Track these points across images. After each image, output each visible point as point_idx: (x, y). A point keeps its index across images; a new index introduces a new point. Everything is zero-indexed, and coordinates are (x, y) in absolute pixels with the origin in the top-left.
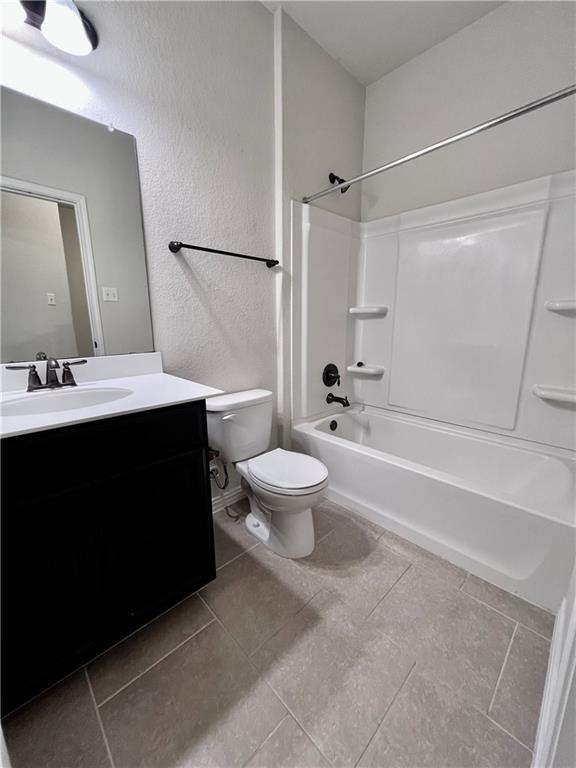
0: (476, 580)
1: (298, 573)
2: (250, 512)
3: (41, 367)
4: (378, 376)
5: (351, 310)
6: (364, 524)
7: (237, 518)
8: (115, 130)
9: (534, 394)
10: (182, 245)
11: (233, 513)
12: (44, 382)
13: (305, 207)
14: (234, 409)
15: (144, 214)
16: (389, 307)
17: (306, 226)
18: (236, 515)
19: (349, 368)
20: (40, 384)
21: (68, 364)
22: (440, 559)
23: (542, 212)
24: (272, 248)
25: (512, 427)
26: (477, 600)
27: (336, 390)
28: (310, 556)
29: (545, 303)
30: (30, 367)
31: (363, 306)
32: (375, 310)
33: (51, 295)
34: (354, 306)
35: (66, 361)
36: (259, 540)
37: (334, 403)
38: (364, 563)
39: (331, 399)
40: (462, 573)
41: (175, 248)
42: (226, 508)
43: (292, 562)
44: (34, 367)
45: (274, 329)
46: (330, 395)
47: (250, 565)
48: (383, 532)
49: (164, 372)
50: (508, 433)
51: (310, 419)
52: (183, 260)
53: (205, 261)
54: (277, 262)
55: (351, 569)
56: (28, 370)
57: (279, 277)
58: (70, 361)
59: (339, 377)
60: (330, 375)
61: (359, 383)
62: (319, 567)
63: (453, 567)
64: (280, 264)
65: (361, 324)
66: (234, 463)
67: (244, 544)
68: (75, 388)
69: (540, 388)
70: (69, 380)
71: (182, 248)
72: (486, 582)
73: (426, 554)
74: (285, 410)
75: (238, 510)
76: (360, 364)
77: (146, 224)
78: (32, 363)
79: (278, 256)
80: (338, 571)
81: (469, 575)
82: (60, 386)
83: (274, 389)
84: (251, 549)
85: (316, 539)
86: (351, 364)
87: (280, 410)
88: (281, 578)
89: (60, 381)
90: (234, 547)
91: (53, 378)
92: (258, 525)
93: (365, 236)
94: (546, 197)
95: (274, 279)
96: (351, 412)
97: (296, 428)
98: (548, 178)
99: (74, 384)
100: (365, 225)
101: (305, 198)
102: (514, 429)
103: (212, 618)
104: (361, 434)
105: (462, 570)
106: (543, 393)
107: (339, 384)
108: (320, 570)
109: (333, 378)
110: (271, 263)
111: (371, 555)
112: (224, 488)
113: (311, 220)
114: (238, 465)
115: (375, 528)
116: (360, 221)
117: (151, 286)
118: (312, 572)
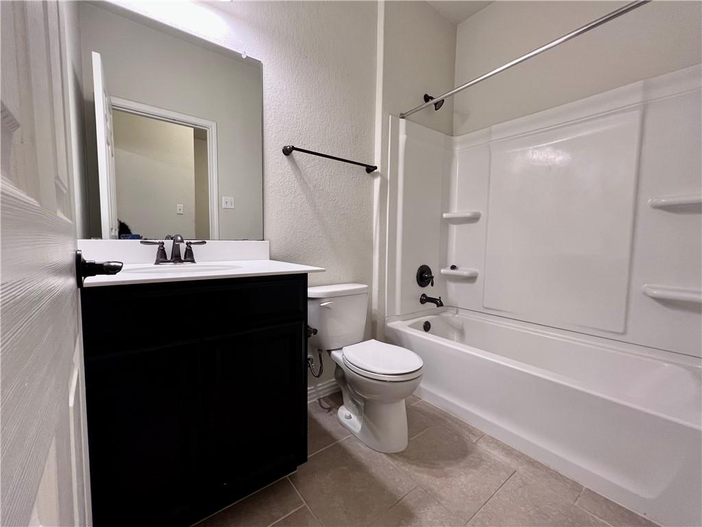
0: (592, 494)
1: (391, 468)
2: (342, 404)
3: (168, 245)
4: (471, 279)
5: (445, 215)
6: (460, 425)
7: (330, 410)
8: (247, 57)
9: (645, 294)
10: (293, 148)
11: (326, 405)
12: (169, 258)
13: (402, 122)
14: (332, 296)
15: (264, 123)
16: (481, 212)
17: (402, 137)
18: (329, 406)
19: (442, 271)
20: (166, 259)
21: (191, 243)
22: (548, 469)
23: (636, 115)
24: (372, 156)
25: (621, 330)
26: (596, 517)
27: (430, 291)
28: (403, 452)
29: (648, 200)
30: (159, 243)
31: (456, 211)
32: (468, 214)
33: (180, 206)
34: (447, 212)
35: (189, 241)
36: (351, 432)
37: (428, 303)
38: (462, 464)
39: (424, 299)
40: (576, 487)
41: (287, 151)
42: (319, 400)
43: (384, 456)
44: (163, 243)
45: (371, 228)
46: (424, 295)
47: (341, 456)
48: (482, 436)
49: (271, 259)
50: (617, 338)
51: (404, 317)
52: (293, 162)
53: (313, 164)
54: (376, 168)
55: (447, 469)
56: (158, 246)
57: (377, 182)
58: (192, 241)
59: (432, 278)
60: (424, 276)
61: (452, 287)
62: (413, 464)
63: (564, 479)
64: (378, 170)
65: (454, 229)
66: (329, 351)
67: (336, 434)
68: (193, 264)
69: (650, 288)
70: (189, 256)
71: (294, 151)
72: (605, 498)
73: (532, 463)
74: (379, 306)
75: (331, 402)
76: (453, 267)
77: (265, 131)
78: (161, 241)
79: (377, 162)
80: (434, 470)
81: (584, 489)
82: (182, 261)
83: (370, 283)
84: (343, 440)
85: (410, 436)
86: (445, 267)
87: (375, 307)
88: (373, 470)
89: (183, 258)
90: (326, 436)
91: (177, 253)
92: (350, 417)
93: (457, 149)
94: (640, 101)
95: (373, 183)
96: (445, 315)
97: (391, 324)
98: (640, 83)
99: (193, 261)
100: (457, 139)
101: (401, 114)
102: (624, 333)
103: (302, 503)
104: (456, 336)
105: (575, 483)
106: (655, 293)
107: (432, 285)
108: (414, 467)
109: (426, 278)
110: (370, 169)
111: (470, 458)
112: (318, 377)
113: (407, 133)
114: (333, 352)
115: (471, 431)
116: (453, 136)
117: (265, 183)
118: (406, 468)
